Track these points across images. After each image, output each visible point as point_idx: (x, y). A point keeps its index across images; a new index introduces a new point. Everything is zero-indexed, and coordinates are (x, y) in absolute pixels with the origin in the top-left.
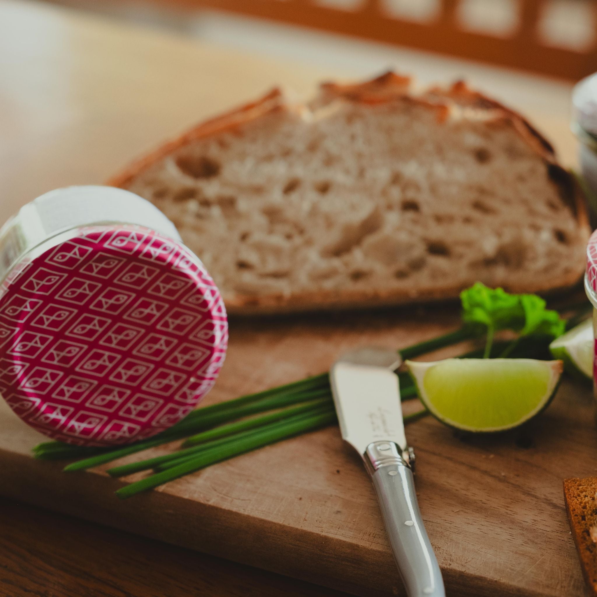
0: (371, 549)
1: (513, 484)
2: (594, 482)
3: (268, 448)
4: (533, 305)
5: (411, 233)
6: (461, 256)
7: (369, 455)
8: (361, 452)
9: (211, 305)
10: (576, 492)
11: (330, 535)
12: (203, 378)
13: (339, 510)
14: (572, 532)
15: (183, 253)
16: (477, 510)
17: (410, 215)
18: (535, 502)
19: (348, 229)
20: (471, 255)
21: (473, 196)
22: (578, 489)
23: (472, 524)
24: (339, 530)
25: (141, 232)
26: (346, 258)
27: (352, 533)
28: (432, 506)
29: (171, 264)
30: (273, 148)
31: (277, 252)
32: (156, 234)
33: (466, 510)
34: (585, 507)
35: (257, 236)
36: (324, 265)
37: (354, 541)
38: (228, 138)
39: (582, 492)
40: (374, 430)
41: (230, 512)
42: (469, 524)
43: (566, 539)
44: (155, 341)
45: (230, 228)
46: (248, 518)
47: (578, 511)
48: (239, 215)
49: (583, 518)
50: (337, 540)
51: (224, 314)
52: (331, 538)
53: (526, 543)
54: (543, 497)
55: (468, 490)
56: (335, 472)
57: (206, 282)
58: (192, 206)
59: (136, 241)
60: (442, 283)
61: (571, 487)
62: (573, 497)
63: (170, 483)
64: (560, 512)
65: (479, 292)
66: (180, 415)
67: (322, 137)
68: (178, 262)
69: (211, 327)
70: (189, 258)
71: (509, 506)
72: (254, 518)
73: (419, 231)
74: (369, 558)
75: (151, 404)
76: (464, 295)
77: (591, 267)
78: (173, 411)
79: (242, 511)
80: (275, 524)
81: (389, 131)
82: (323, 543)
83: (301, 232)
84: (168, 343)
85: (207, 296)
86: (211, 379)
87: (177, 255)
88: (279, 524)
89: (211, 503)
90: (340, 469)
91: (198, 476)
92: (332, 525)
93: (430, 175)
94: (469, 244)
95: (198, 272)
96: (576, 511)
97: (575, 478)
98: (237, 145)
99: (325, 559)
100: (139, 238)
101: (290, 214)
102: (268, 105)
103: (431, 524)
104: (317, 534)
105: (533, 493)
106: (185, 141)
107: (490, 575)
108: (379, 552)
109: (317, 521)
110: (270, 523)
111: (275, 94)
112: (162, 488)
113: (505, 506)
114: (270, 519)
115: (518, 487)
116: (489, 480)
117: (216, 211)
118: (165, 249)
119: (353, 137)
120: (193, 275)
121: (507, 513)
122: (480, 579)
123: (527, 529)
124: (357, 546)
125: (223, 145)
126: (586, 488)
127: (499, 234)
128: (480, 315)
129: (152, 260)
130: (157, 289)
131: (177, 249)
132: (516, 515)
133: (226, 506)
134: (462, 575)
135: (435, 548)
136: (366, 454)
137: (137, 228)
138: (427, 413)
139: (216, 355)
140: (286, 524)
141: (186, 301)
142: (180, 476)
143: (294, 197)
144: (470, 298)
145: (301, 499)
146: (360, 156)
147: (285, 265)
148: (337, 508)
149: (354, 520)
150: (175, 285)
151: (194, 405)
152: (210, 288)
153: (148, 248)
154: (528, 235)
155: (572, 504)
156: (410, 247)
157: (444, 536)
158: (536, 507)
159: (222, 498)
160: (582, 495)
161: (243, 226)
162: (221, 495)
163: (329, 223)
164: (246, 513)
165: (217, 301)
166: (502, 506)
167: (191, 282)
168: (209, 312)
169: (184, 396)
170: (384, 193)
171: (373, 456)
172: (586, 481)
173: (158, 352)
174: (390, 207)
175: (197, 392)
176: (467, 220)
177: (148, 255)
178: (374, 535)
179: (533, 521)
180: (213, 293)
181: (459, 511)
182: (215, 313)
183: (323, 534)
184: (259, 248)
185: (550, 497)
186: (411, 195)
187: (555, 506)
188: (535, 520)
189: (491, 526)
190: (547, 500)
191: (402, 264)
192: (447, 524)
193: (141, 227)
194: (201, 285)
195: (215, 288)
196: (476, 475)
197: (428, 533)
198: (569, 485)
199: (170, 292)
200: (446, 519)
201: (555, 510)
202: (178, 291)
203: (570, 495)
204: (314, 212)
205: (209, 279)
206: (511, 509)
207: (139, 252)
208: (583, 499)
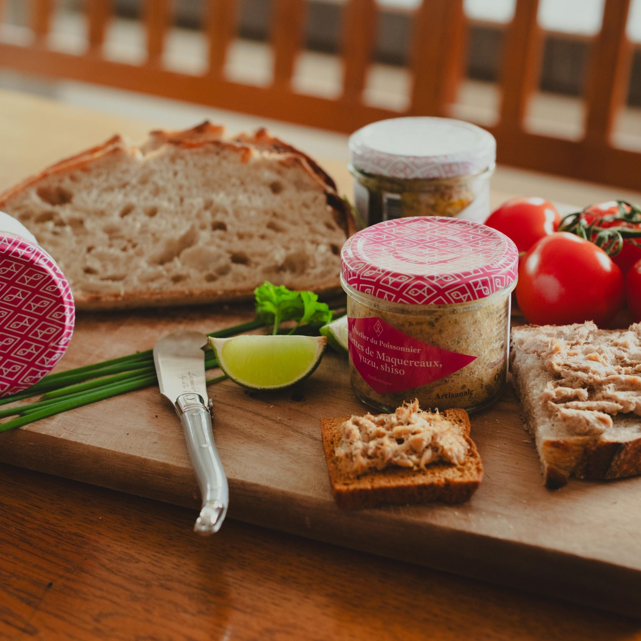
0: (178, 467)
1: (285, 425)
2: (343, 420)
3: (105, 401)
4: (309, 299)
5: (219, 246)
6: (257, 264)
7: (179, 403)
8: (174, 402)
9: (62, 293)
10: (329, 427)
11: (149, 458)
12: (57, 349)
13: (156, 441)
14: (325, 456)
15: (42, 253)
16: (258, 442)
17: (218, 232)
18: (301, 436)
19: (170, 243)
20: (265, 263)
21: (268, 218)
22: (331, 425)
23: (253, 451)
24: (155, 454)
25: (11, 237)
26: (168, 265)
27: (164, 456)
28: (225, 439)
29: (33, 261)
30: (113, 181)
31: (115, 261)
32: (22, 239)
33: (250, 442)
34: (334, 436)
35: (99, 249)
36: (151, 270)
37: (166, 462)
38: (78, 173)
39: (333, 426)
40: (184, 388)
41: (76, 443)
42: (251, 450)
43: (320, 460)
44: (21, 319)
45: (79, 242)
46: (88, 446)
47: (329, 439)
48: (86, 233)
49: (332, 443)
50: (153, 460)
51: (72, 301)
52: (149, 460)
53: (292, 462)
54: (307, 433)
55: (252, 429)
56: (155, 417)
57: (59, 275)
58: (50, 225)
59: (7, 244)
60: (242, 285)
61: (326, 423)
62: (327, 429)
63: (32, 424)
64: (318, 443)
65: (267, 288)
66: (39, 376)
67: (152, 172)
68: (37, 260)
69: (63, 309)
70: (46, 257)
71: (281, 439)
72: (93, 447)
73: (225, 244)
74: (176, 473)
75: (18, 368)
76: (256, 292)
77: (343, 263)
78: (34, 373)
79: (84, 442)
80: (108, 450)
81: (204, 168)
82: (143, 463)
83: (134, 246)
84: (30, 321)
85: (60, 286)
86: (63, 349)
87: (38, 254)
88: (111, 450)
89: (62, 437)
90: (158, 415)
91: (52, 419)
92: (150, 451)
93: (234, 202)
94: (263, 255)
95: (53, 267)
96: (328, 438)
97: (329, 418)
98: (85, 179)
99: (144, 475)
100: (10, 242)
101: (125, 231)
102: (110, 148)
103: (223, 450)
104: (139, 457)
105: (300, 431)
106: (45, 176)
107: (263, 482)
108: (184, 468)
109: (139, 448)
110: (105, 450)
111: (116, 139)
112: (25, 427)
113: (278, 439)
114: (105, 447)
115: (289, 427)
116: (269, 422)
117: (68, 229)
118: (28, 250)
119: (175, 174)
120: (50, 270)
121: (280, 444)
122: (256, 485)
123: (293, 454)
124: (168, 464)
125: (73, 179)
126: (337, 424)
127: (287, 248)
128: (269, 307)
129: (19, 258)
130: (23, 280)
131: (37, 250)
132: (285, 445)
133: (73, 439)
134: (243, 483)
135: (224, 466)
136: (177, 403)
137: (8, 234)
138: (226, 377)
139: (67, 331)
140: (117, 450)
141: (44, 289)
142: (38, 420)
143: (129, 219)
144: (261, 292)
145: (128, 434)
146: (181, 187)
147: (121, 271)
148: (154, 440)
149: (167, 448)
150: (36, 277)
151: (50, 369)
152: (62, 280)
153: (16, 249)
154: (309, 248)
155: (325, 434)
156: (219, 257)
157: (232, 458)
158: (301, 440)
159: (70, 433)
160: (333, 428)
161: (89, 241)
162: (69, 432)
163: (156, 240)
164: (87, 443)
165: (67, 290)
166: (277, 439)
167: (48, 275)
168: (61, 298)
169: (43, 362)
170: (199, 216)
171: (182, 404)
172: (338, 420)
173: (23, 328)
174: (203, 227)
175: (52, 359)
176: (263, 237)
177: (16, 254)
178: (181, 457)
179: (298, 449)
180: (64, 284)
181: (244, 442)
182: (65, 299)
183: (144, 457)
184: (101, 257)
185: (312, 433)
186: (219, 217)
187: (315, 439)
188: (299, 448)
189: (267, 452)
190: (310, 435)
191: (211, 271)
192: (235, 451)
193: (11, 233)
194: (55, 277)
195: (66, 280)
196: (259, 419)
197: (220, 456)
198: (325, 422)
199: (32, 283)
200: (234, 447)
201: (314, 442)
202: (38, 281)
203: (325, 428)
204: (144, 230)
205: (62, 273)
206: (283, 441)
207: (9, 252)
208: (334, 431)
